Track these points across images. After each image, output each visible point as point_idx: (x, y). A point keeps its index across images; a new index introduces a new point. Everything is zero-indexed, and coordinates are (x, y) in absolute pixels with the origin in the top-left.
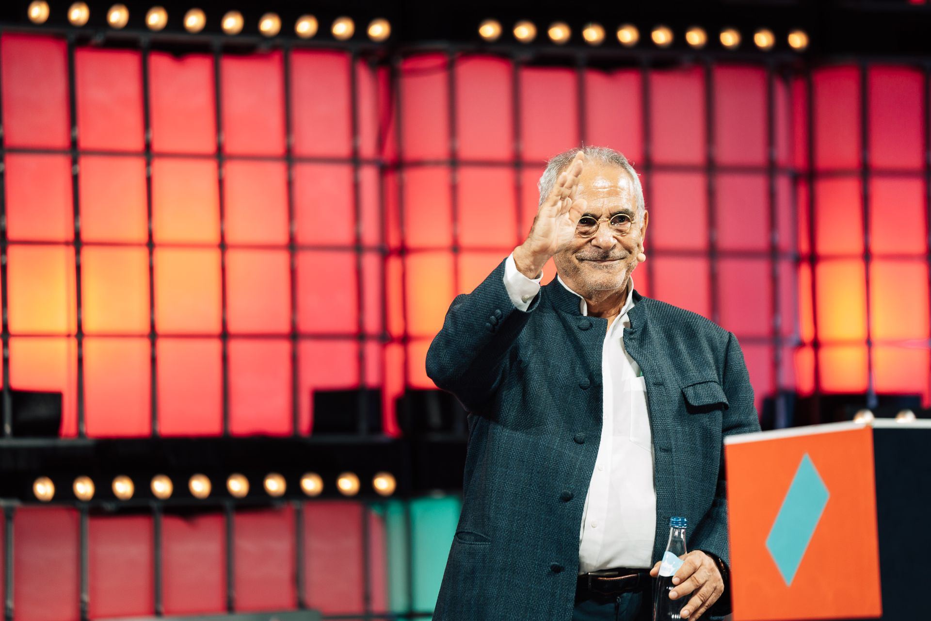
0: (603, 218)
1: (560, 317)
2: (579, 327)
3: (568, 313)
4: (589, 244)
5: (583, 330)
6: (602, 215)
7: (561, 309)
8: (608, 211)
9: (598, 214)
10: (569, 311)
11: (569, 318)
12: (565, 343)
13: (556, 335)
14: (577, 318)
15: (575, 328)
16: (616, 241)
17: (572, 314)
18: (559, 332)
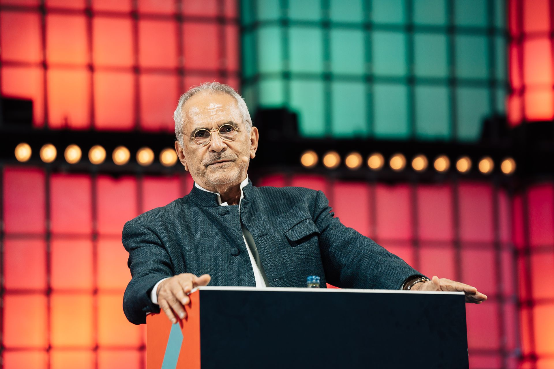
0: (214, 129)
1: (203, 212)
2: (219, 214)
3: (209, 207)
4: (208, 150)
5: (223, 215)
6: (212, 127)
7: (203, 206)
8: (216, 124)
9: (210, 127)
10: (209, 206)
11: (210, 210)
12: (212, 228)
13: (204, 225)
14: (216, 209)
15: (217, 216)
16: (225, 146)
17: (212, 207)
18: (206, 223)
